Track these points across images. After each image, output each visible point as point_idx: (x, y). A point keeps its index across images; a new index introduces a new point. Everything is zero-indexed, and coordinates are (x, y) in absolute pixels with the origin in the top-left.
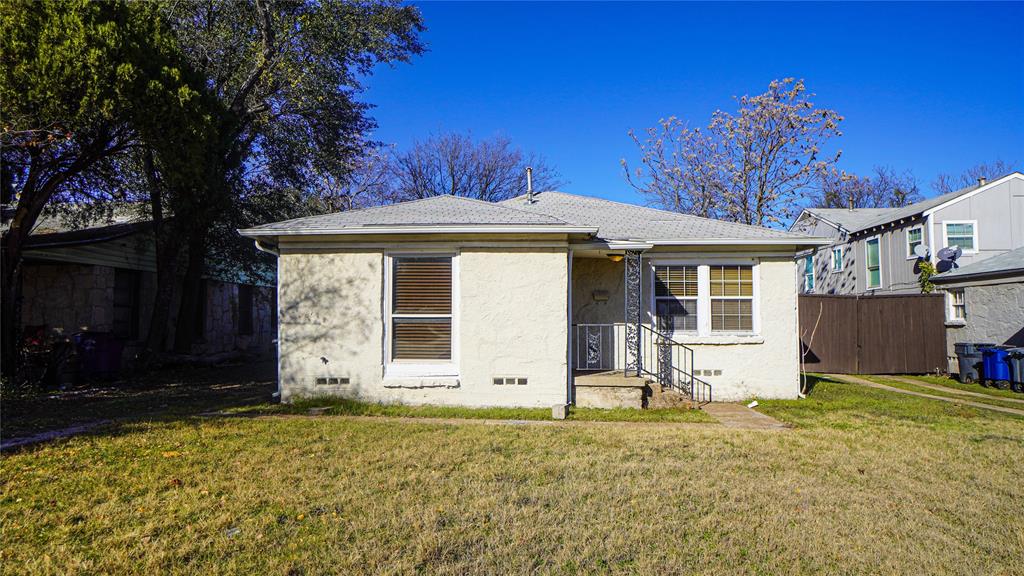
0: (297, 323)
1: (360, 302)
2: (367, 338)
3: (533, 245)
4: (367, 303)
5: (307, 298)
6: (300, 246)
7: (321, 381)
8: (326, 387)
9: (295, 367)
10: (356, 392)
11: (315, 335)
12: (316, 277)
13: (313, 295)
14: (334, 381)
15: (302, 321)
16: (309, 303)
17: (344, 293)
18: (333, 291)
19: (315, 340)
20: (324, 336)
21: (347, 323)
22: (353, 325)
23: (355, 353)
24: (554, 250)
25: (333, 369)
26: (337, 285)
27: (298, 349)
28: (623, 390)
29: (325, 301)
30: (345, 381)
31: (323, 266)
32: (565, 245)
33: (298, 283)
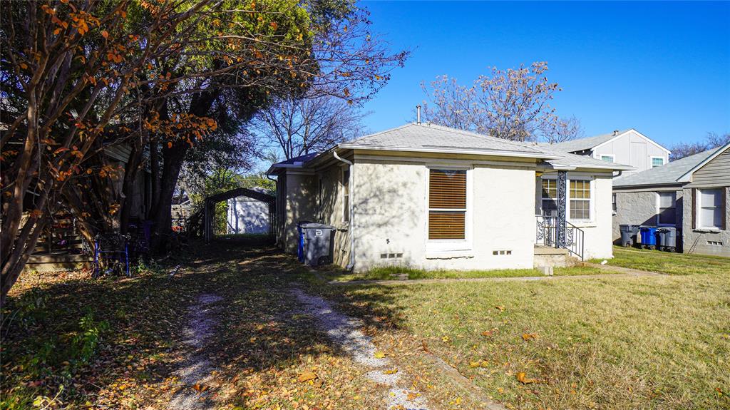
0: (367, 214)
1: (411, 199)
2: (416, 225)
4: (415, 200)
5: (375, 196)
6: (370, 158)
7: (384, 256)
8: (387, 259)
9: (366, 246)
10: (407, 263)
11: (381, 223)
12: (382, 180)
13: (378, 194)
14: (392, 256)
15: (371, 212)
16: (376, 200)
17: (400, 193)
18: (393, 191)
19: (379, 226)
20: (386, 224)
21: (402, 214)
22: (406, 216)
23: (408, 235)
24: (528, 168)
25: (394, 247)
26: (395, 187)
27: (368, 233)
28: (556, 256)
29: (387, 198)
30: (399, 255)
31: (386, 173)
32: (535, 165)
33: (368, 185)
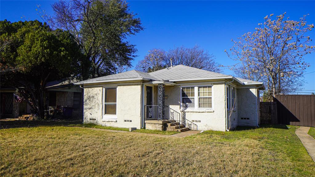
0: (86, 105)
1: (98, 99)
2: (99, 109)
3: (133, 83)
4: (99, 100)
5: (88, 99)
6: (87, 86)
7: (91, 119)
8: (92, 121)
9: (86, 115)
10: (97, 122)
11: (90, 108)
12: (90, 93)
13: (89, 98)
14: (93, 119)
15: (87, 104)
16: (88, 100)
17: (95, 97)
18: (93, 97)
19: (89, 109)
20: (91, 108)
21: (95, 105)
22: (97, 105)
23: (97, 112)
24: (138, 85)
25: (93, 116)
26: (94, 95)
27: (87, 111)
28: (157, 125)
29: (91, 99)
30: (95, 119)
31: (91, 91)
33: (87, 95)
